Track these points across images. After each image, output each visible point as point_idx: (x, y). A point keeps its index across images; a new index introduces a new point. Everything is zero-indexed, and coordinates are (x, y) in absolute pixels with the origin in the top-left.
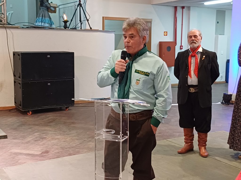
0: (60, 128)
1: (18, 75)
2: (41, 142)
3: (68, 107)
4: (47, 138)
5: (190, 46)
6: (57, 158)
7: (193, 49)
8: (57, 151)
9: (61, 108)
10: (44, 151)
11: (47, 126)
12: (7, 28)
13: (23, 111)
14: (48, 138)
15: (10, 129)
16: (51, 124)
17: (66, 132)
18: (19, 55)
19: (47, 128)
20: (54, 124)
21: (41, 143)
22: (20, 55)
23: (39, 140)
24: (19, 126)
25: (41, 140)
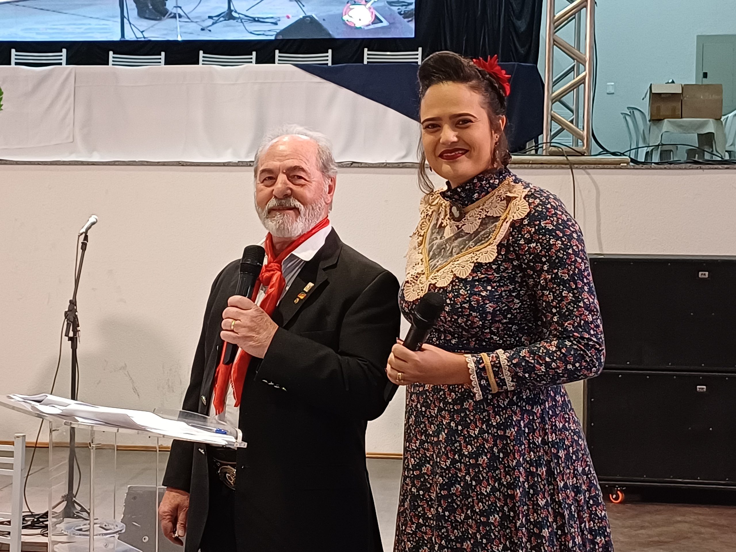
12: (577, 168)
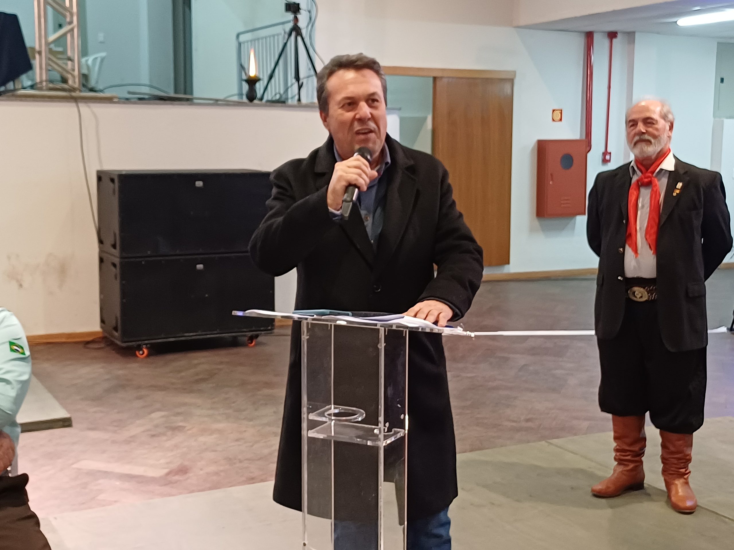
0: (226, 399)
1: (109, 241)
2: (169, 440)
3: (257, 336)
4: (187, 428)
5: (632, 151)
6: (210, 489)
7: (644, 163)
8: (212, 468)
9: (235, 337)
10: (174, 466)
11: (191, 392)
12: (81, 102)
13: (124, 345)
14: (188, 430)
15: (82, 399)
16: (203, 386)
17: (244, 410)
18: (112, 180)
19: (188, 399)
20: (211, 385)
21: (168, 444)
22: (116, 181)
23: (164, 434)
24: (108, 391)
25: (169, 433)
